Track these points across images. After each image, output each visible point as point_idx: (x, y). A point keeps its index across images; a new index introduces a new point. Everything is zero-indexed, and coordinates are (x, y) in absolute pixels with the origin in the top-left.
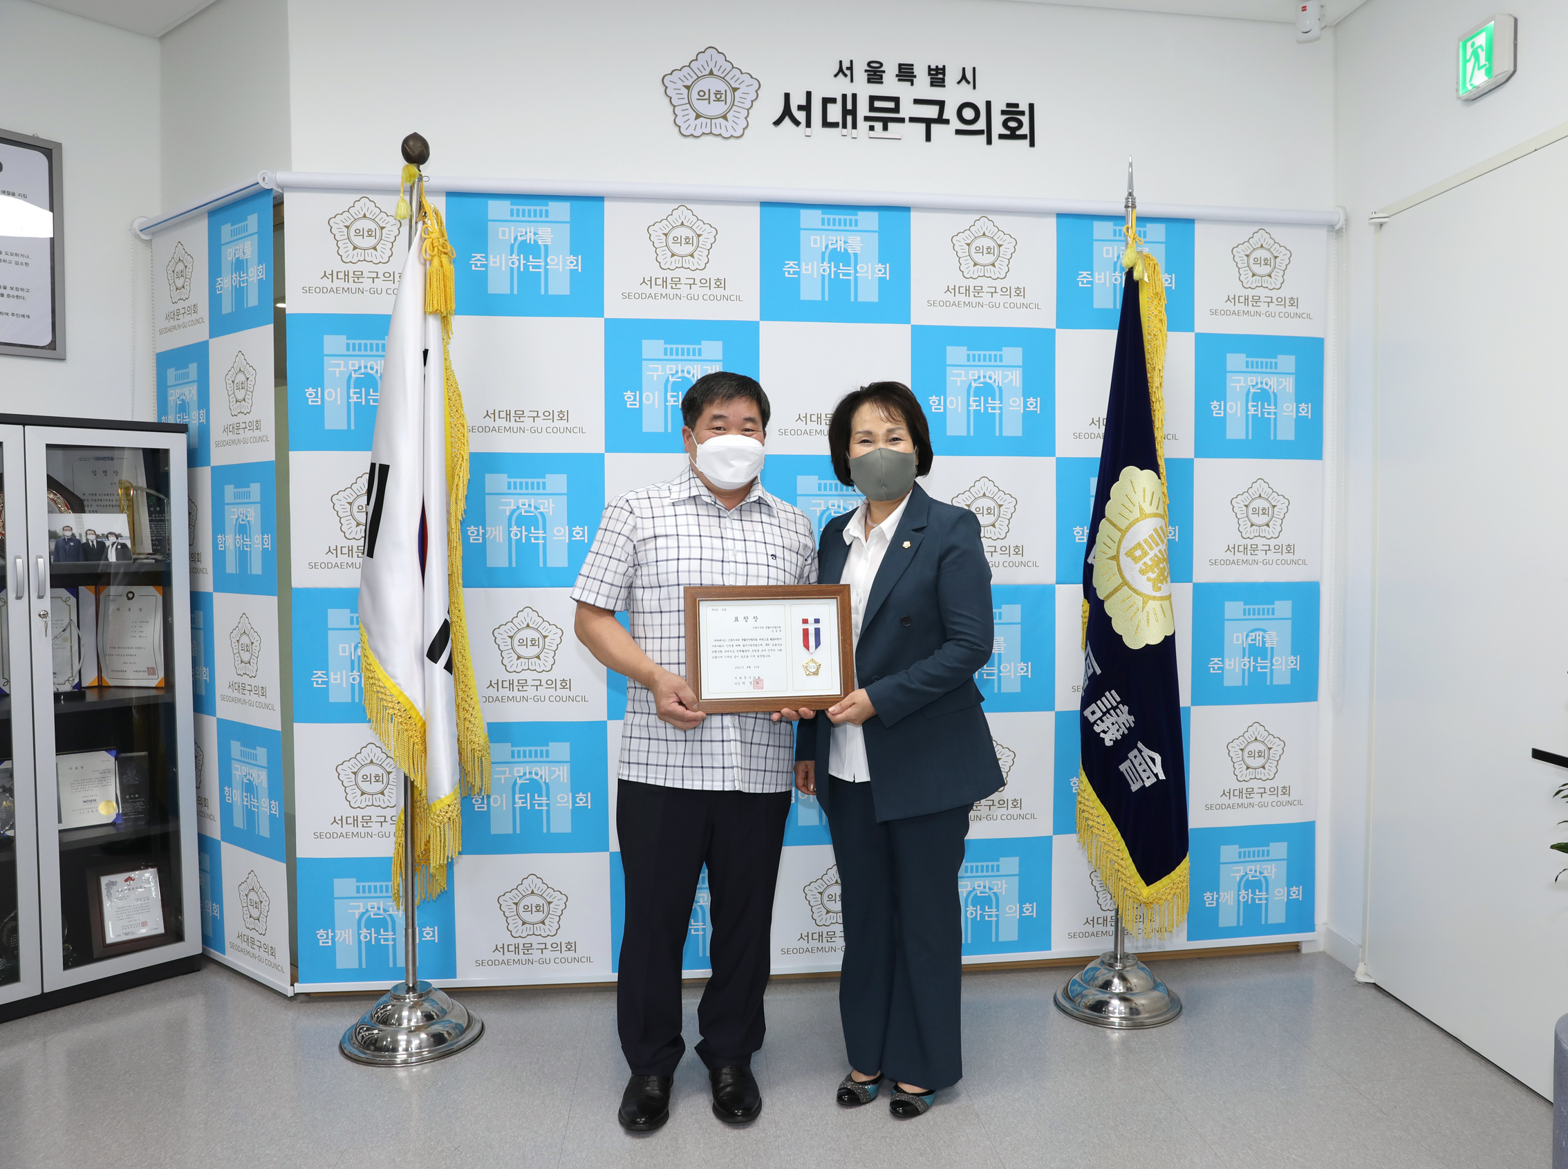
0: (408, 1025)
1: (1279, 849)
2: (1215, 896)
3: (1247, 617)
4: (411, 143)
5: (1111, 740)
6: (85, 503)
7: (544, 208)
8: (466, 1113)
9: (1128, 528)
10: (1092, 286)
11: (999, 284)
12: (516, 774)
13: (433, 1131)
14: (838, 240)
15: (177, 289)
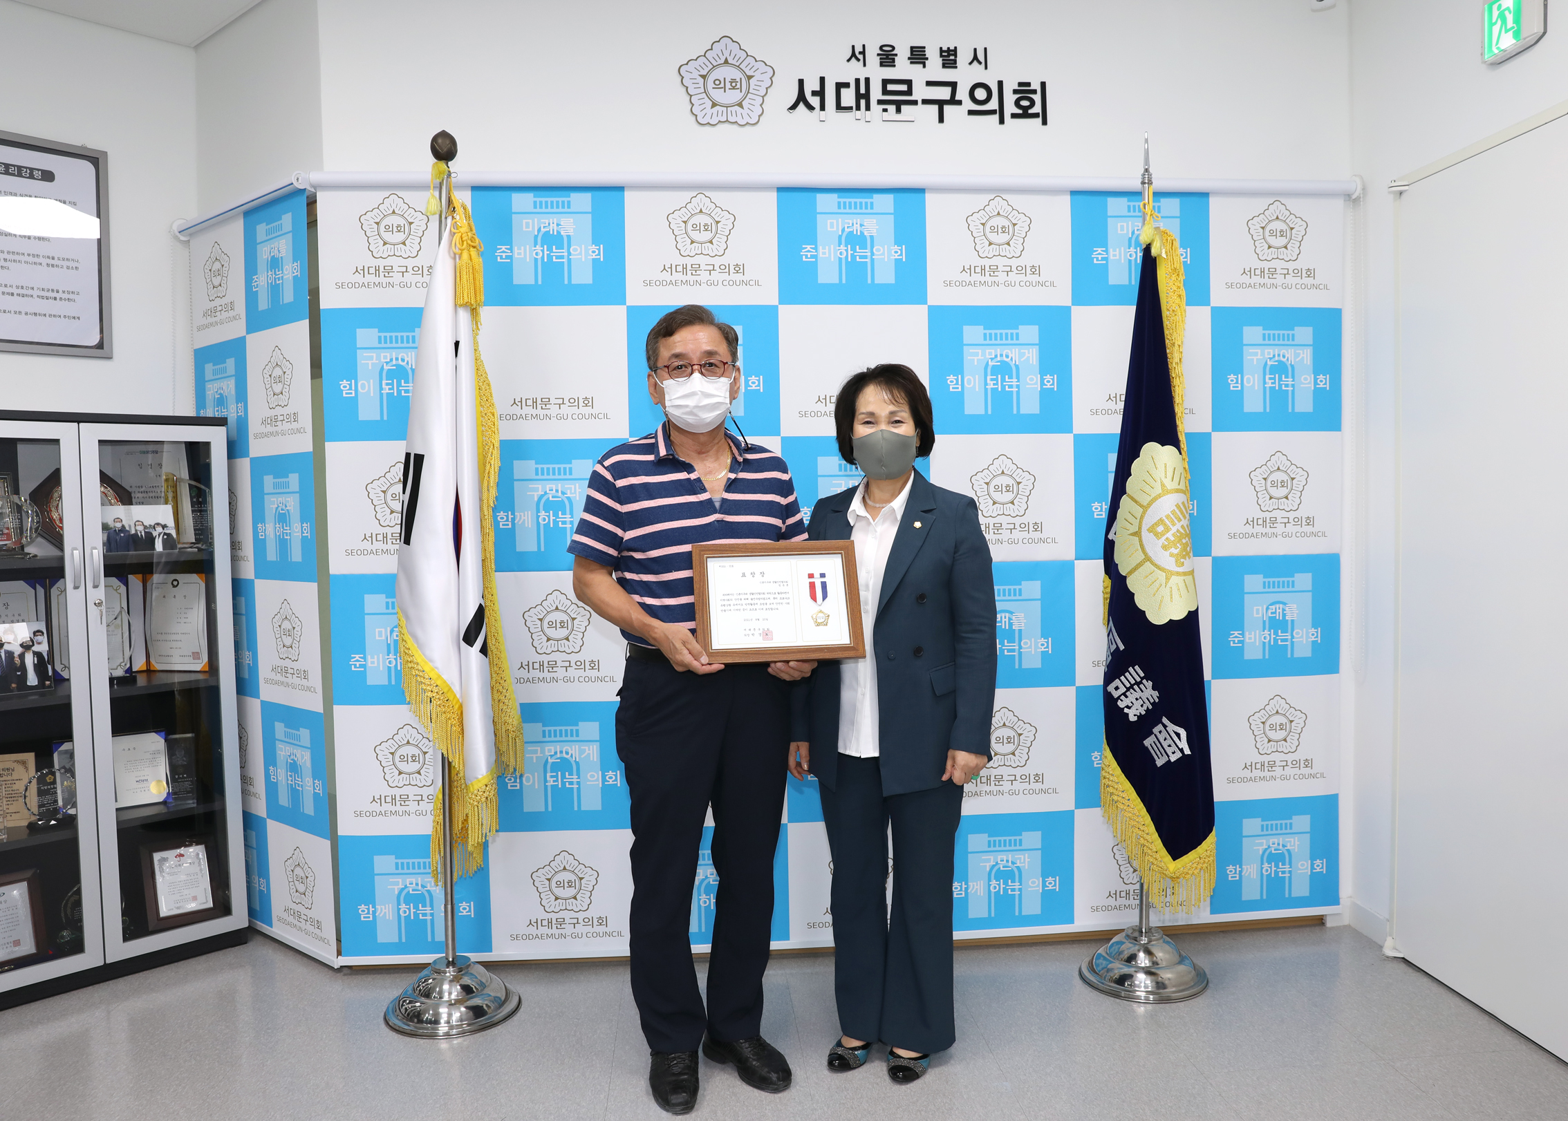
0: (449, 998)
1: (1302, 822)
2: (1238, 869)
3: (1267, 590)
4: (440, 141)
5: (1135, 715)
6: (133, 495)
7: (566, 199)
8: (510, 1084)
9: (1150, 504)
10: (1107, 262)
11: (1014, 263)
12: (547, 754)
13: (480, 1102)
14: (854, 223)
15: (214, 287)
